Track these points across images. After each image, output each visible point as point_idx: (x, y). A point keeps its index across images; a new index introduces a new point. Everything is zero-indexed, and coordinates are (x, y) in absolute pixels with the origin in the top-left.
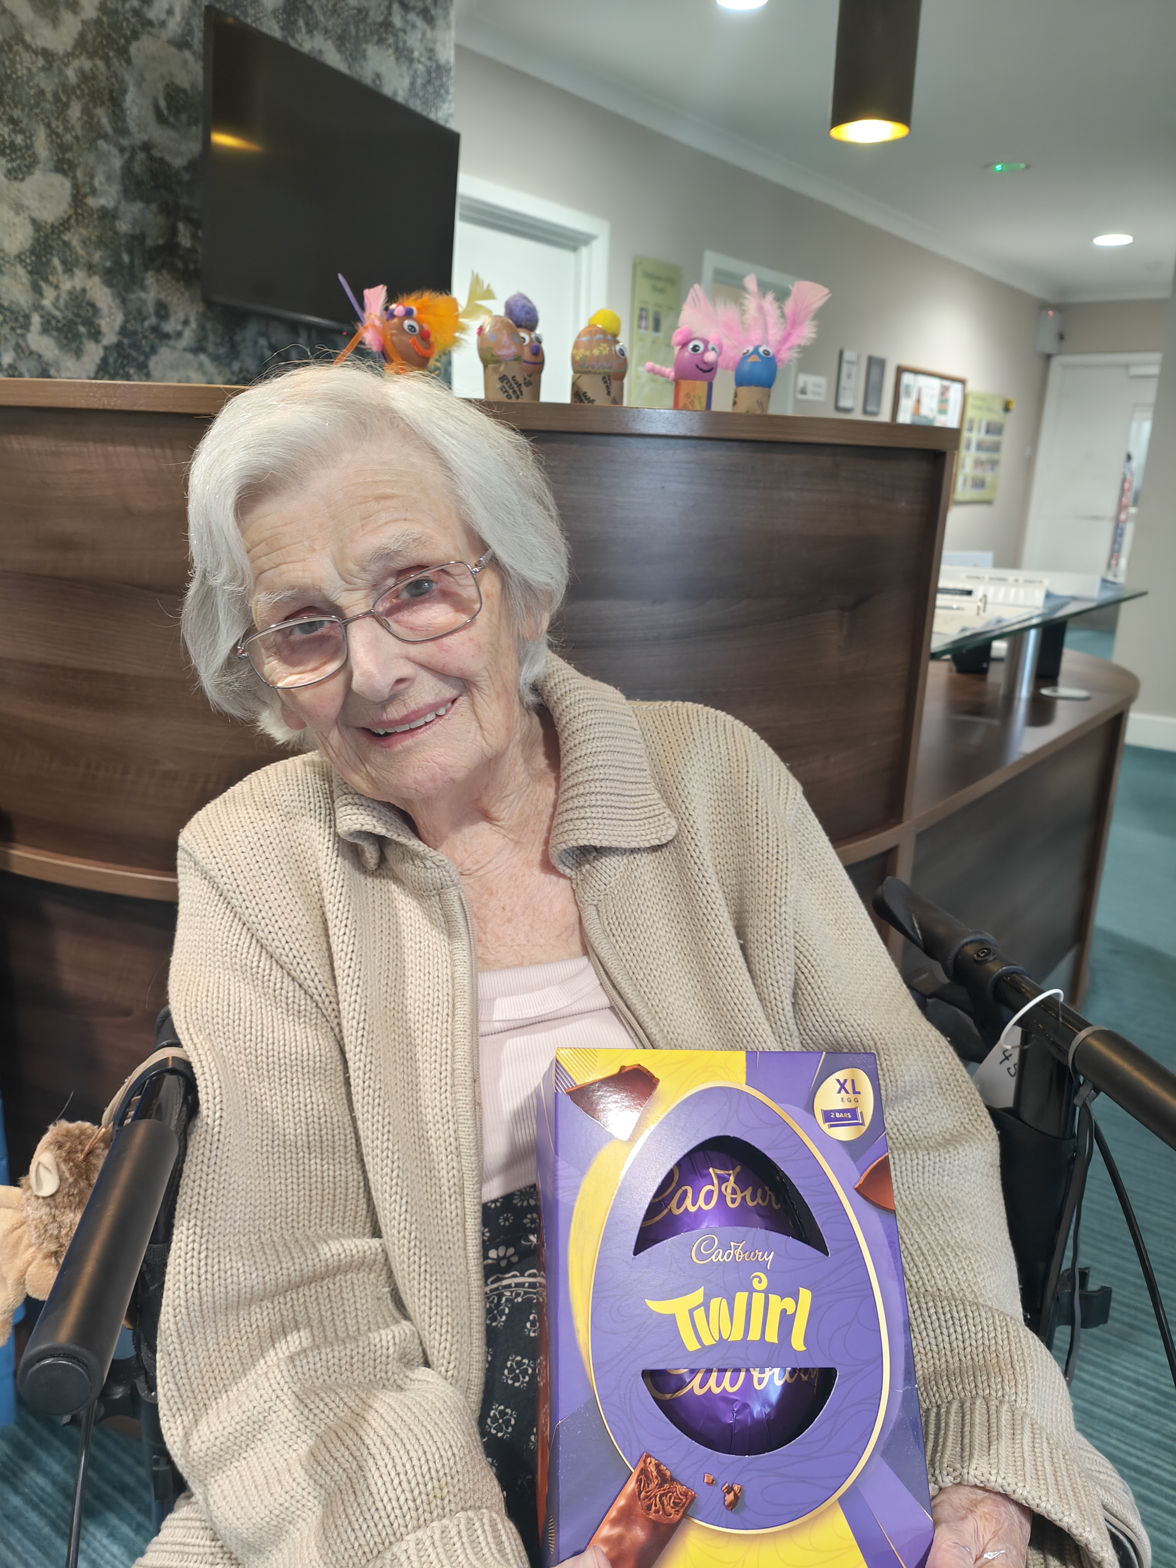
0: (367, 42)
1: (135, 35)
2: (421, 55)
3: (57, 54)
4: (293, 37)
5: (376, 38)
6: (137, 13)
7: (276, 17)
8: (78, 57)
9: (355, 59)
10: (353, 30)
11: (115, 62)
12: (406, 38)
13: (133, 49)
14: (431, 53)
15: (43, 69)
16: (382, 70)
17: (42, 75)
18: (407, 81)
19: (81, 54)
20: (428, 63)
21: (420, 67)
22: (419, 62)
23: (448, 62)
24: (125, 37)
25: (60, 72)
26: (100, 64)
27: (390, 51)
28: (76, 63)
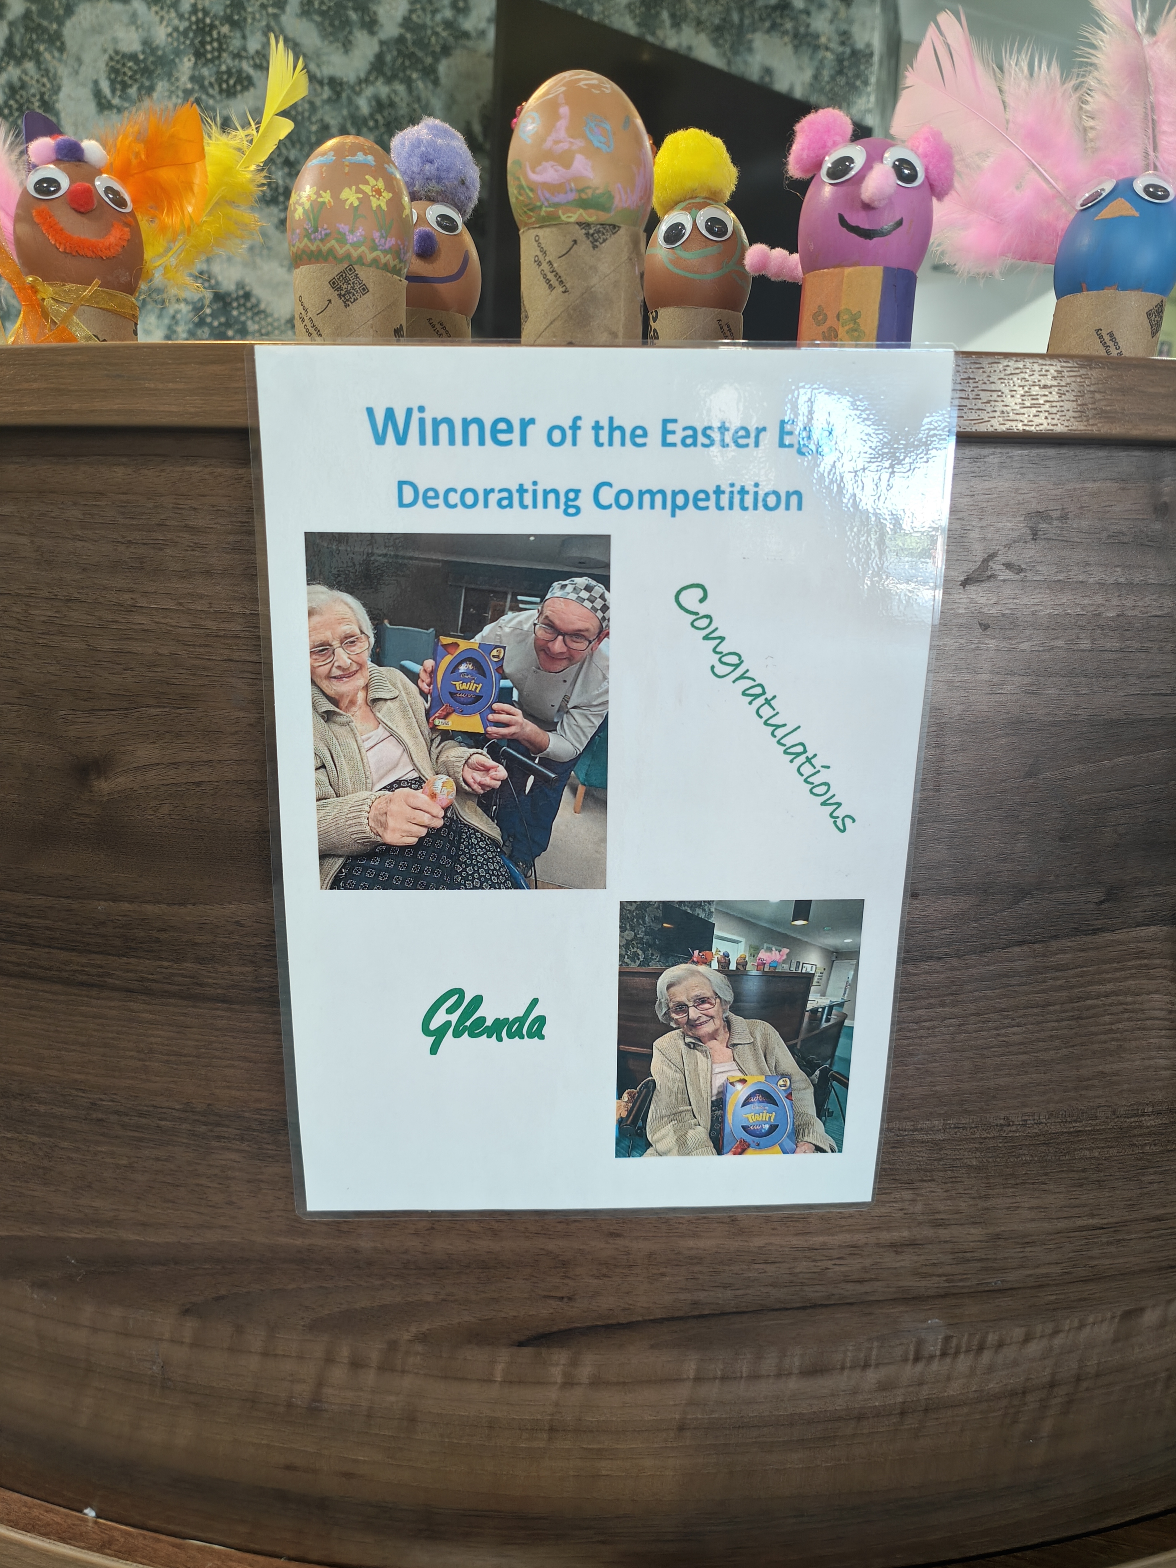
0: (754, 31)
1: (446, 51)
2: (829, 40)
3: (347, 83)
4: (653, 34)
5: (767, 24)
6: (448, 25)
7: (631, 11)
8: (373, 83)
9: (736, 53)
10: (735, 17)
11: (420, 84)
12: (809, 20)
13: (443, 67)
14: (845, 37)
15: (329, 100)
16: (775, 63)
17: (327, 108)
18: (808, 75)
19: (377, 78)
20: (841, 49)
21: (829, 55)
22: (827, 49)
23: (869, 45)
24: (433, 53)
25: (350, 101)
26: (401, 88)
27: (786, 39)
28: (369, 91)
